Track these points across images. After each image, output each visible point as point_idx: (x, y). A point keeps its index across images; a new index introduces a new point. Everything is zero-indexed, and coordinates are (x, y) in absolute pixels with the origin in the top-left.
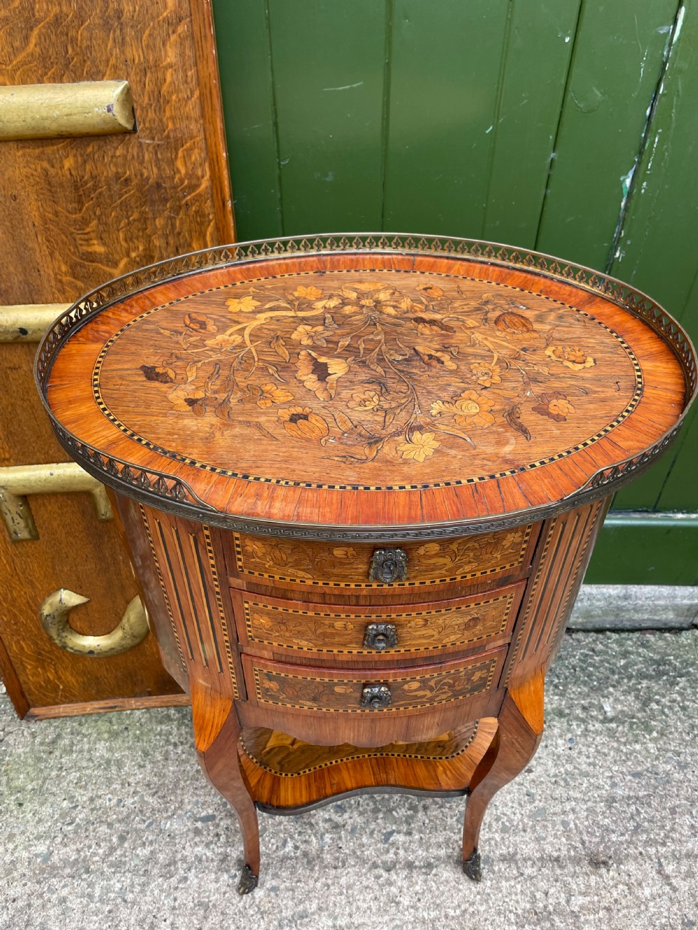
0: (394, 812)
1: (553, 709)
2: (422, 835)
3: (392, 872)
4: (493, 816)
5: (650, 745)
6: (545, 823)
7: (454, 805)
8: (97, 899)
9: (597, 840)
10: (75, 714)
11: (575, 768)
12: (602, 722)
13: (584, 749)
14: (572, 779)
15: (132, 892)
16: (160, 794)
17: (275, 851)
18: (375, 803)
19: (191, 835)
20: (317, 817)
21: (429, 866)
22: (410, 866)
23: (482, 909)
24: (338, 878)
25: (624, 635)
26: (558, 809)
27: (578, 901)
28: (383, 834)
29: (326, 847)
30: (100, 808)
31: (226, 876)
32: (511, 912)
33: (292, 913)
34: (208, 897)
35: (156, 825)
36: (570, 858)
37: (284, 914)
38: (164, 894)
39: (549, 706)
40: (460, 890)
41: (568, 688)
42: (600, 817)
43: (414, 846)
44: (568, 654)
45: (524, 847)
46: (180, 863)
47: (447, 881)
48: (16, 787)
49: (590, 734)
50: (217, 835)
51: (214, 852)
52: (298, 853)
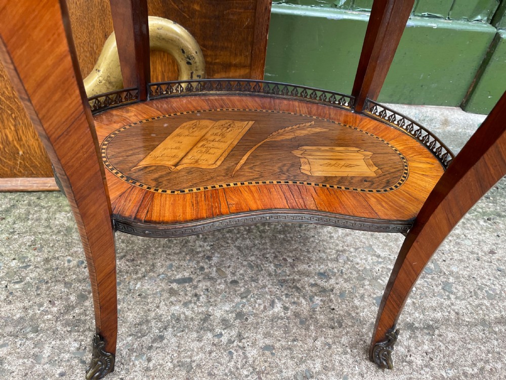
0: (379, 280)
4: (475, 287)
7: (436, 277)
8: (46, 360)
10: (35, 188)
16: (128, 257)
17: (263, 311)
19: (166, 295)
20: (302, 282)
21: (430, 328)
22: (410, 327)
24: (337, 337)
28: (374, 299)
29: (318, 309)
30: (57, 268)
31: (210, 335)
33: (294, 373)
34: (191, 357)
37: (284, 374)
38: (135, 354)
46: (153, 323)
50: (196, 295)
51: (193, 311)
52: (289, 314)
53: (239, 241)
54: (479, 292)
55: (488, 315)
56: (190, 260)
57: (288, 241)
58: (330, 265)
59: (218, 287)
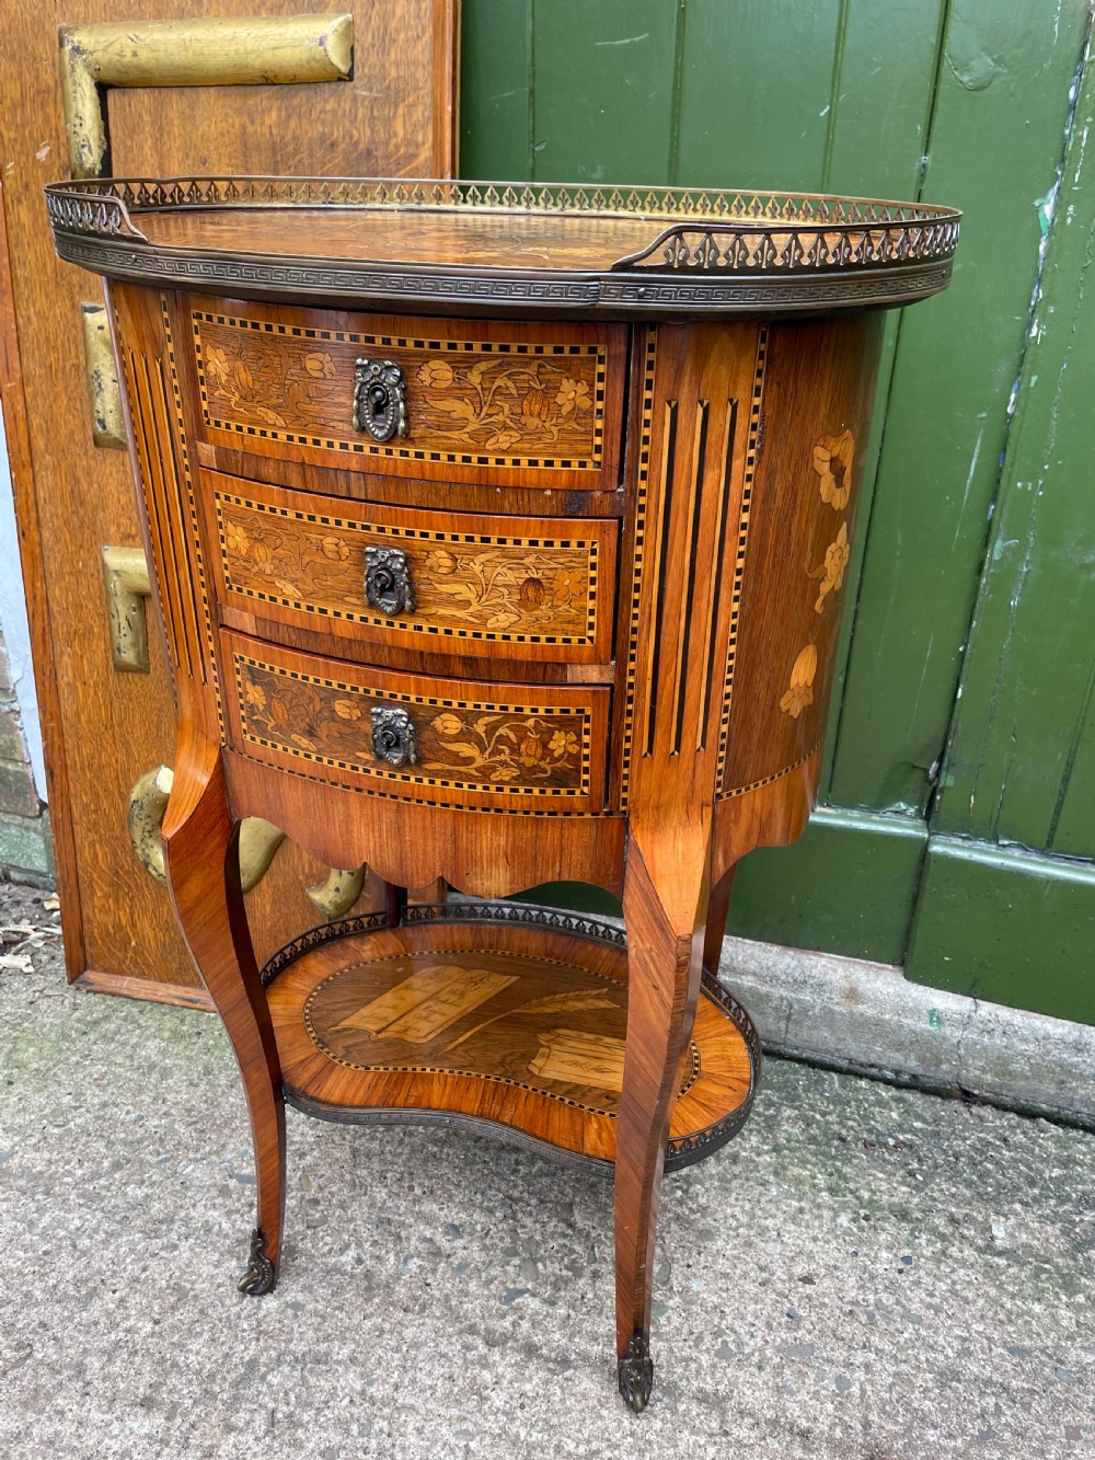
0: (540, 1265)
1: (890, 1205)
2: (572, 1313)
3: (496, 1349)
5: (1065, 1313)
6: (805, 1369)
8: (39, 1231)
9: (896, 1428)
11: (898, 1302)
12: (980, 1250)
13: (926, 1280)
14: (884, 1317)
15: (91, 1238)
16: (198, 1126)
17: (324, 1255)
18: (513, 1242)
19: (214, 1192)
20: (411, 1230)
21: (565, 1363)
22: (531, 1350)
24: (402, 1325)
26: (839, 1355)
28: (507, 1289)
29: (406, 1277)
30: (109, 1119)
33: (306, 1349)
34: (193, 1283)
35: (173, 1165)
36: (830, 1440)
38: (133, 1257)
39: (885, 1197)
40: (601, 1417)
41: (933, 1181)
42: (918, 1395)
43: (550, 1324)
44: (953, 1132)
45: (749, 1392)
46: (176, 1225)
48: (17, 1061)
49: (949, 1261)
52: (358, 1270)
53: (364, 1140)
54: (708, 1338)
55: (688, 1379)
57: (440, 1159)
58: (475, 1216)
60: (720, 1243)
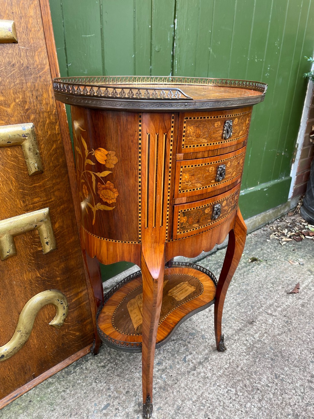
0: (180, 351)
2: (196, 351)
3: (197, 369)
5: (235, 284)
7: (197, 335)
9: (245, 316)
18: (171, 353)
20: (153, 373)
21: (206, 358)
22: (200, 363)
23: (234, 358)
24: (180, 386)
25: (202, 261)
26: (228, 316)
27: (257, 336)
28: (182, 360)
29: (166, 379)
32: (242, 353)
33: (174, 411)
36: (243, 326)
37: (171, 414)
40: (222, 358)
42: (240, 310)
43: (196, 356)
47: (216, 358)
50: (116, 409)
51: (121, 416)
52: (157, 390)
53: (116, 372)
56: (102, 396)
57: (136, 357)
58: (159, 357)
59: (123, 399)
60: (194, 318)
